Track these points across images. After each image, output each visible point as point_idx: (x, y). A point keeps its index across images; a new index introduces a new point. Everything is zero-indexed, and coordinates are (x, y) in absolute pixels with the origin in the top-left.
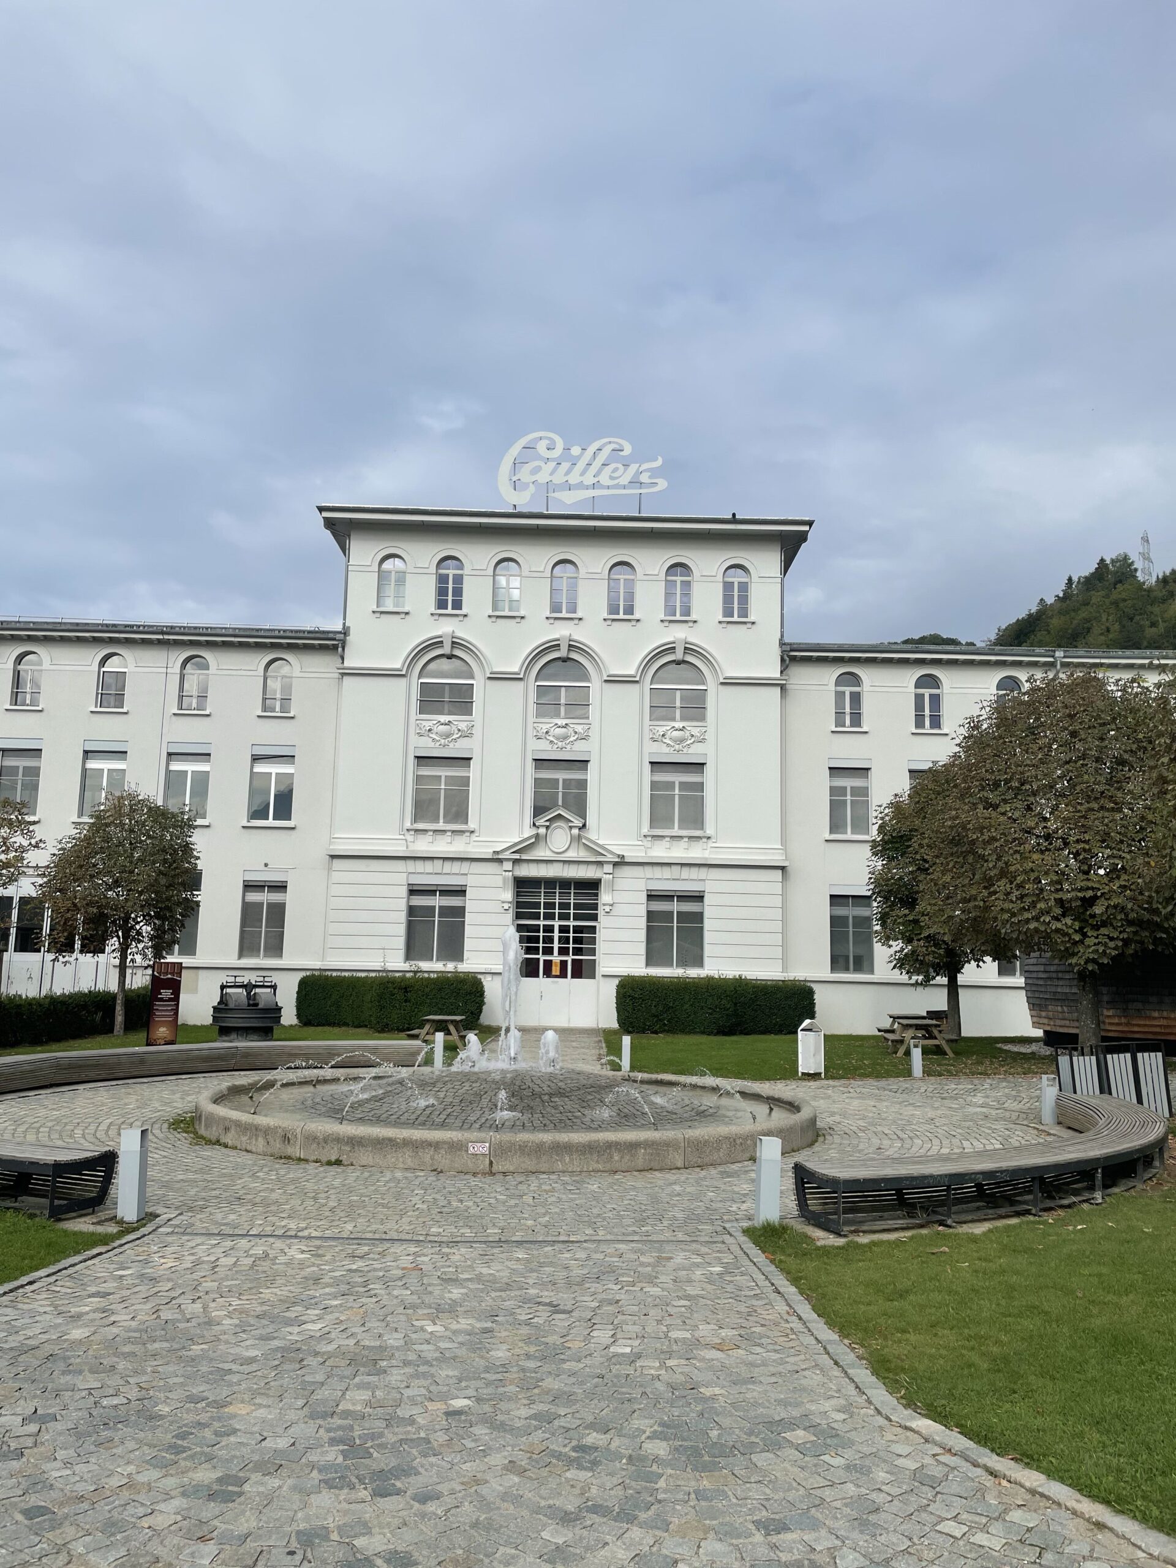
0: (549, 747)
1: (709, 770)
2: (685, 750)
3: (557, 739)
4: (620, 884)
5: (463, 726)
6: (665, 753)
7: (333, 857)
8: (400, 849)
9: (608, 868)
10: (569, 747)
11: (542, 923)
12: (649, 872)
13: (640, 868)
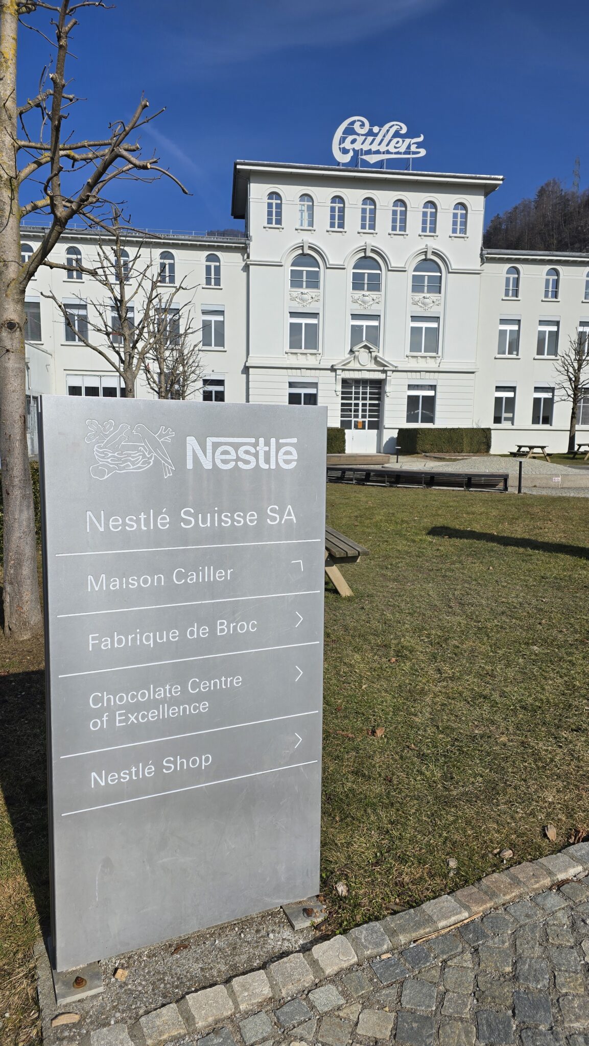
1: (441, 320)
2: (429, 310)
4: (395, 381)
5: (314, 295)
6: (419, 312)
7: (250, 367)
8: (283, 363)
9: (389, 374)
10: (369, 307)
11: (353, 402)
12: (408, 375)
13: (405, 374)
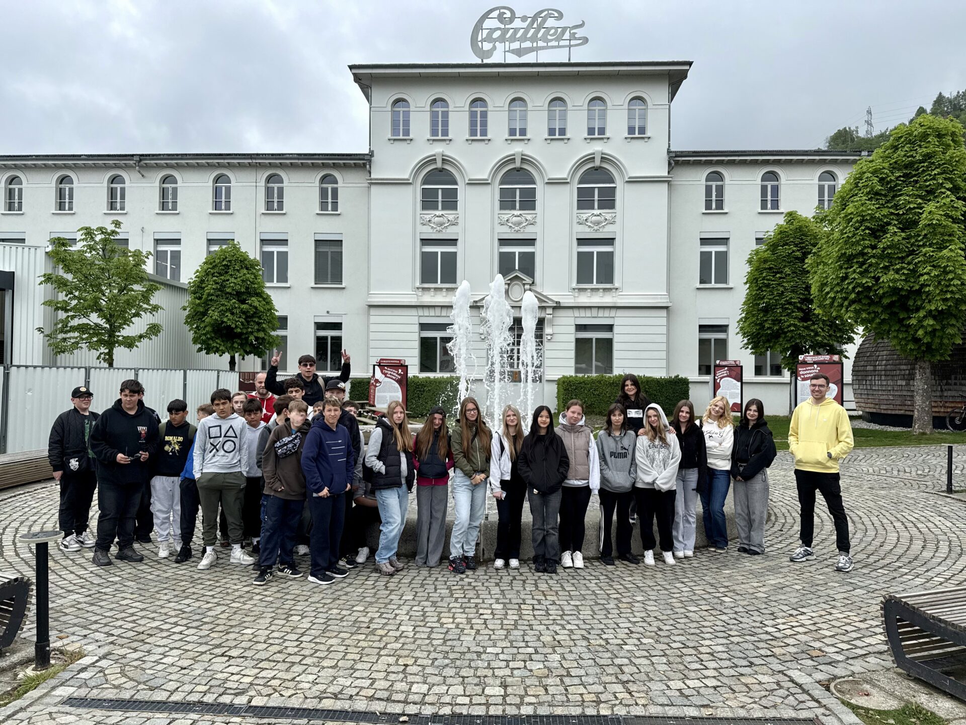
0: (508, 230)
1: (617, 242)
2: (601, 230)
3: (515, 225)
4: (558, 321)
5: (451, 218)
6: (587, 232)
7: (371, 306)
8: (413, 301)
9: (549, 311)
10: (522, 230)
12: (577, 313)
13: (571, 311)
